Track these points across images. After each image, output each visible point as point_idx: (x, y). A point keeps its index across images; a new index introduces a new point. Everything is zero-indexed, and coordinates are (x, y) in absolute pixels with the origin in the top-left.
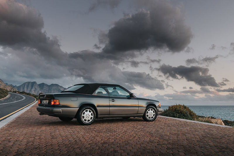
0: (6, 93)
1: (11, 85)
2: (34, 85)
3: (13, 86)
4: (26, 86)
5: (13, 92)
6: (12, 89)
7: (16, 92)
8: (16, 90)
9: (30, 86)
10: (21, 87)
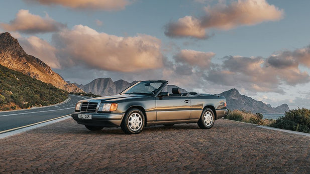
0: (65, 95)
1: (75, 83)
2: (108, 82)
3: (78, 85)
4: (96, 85)
5: (77, 94)
6: (76, 89)
7: (79, 94)
8: (81, 90)
9: (102, 84)
10: (90, 87)
